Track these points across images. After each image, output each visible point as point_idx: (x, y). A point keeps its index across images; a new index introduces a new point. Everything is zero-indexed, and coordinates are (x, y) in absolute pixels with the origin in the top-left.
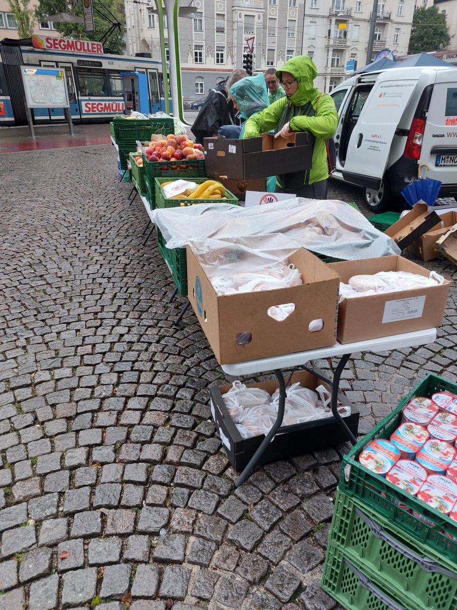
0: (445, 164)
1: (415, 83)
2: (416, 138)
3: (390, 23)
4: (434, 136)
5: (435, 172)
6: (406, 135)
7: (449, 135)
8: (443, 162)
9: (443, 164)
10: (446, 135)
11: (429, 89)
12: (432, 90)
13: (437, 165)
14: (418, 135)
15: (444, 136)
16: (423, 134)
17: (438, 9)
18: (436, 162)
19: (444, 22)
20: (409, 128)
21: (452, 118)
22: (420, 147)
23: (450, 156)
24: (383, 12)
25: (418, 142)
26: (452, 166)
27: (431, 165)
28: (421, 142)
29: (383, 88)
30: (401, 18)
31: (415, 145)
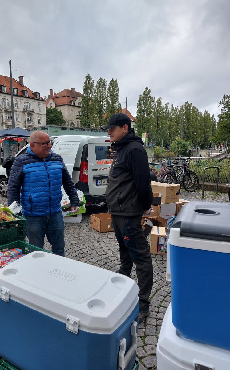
0: (101, 184)
1: (79, 143)
2: (84, 172)
3: (34, 114)
4: (93, 170)
5: (97, 189)
6: (79, 170)
7: (100, 169)
8: (100, 183)
9: (100, 184)
10: (99, 169)
11: (86, 146)
12: (88, 147)
13: (97, 185)
14: (85, 170)
15: (98, 170)
16: (88, 169)
17: (57, 109)
18: (97, 184)
19: (61, 115)
20: (80, 166)
21: (99, 160)
22: (87, 176)
23: (102, 180)
24: (30, 109)
25: (85, 173)
26: (104, 185)
27: (95, 186)
28: (87, 173)
29: (60, 145)
30: (40, 112)
31: (85, 175)
